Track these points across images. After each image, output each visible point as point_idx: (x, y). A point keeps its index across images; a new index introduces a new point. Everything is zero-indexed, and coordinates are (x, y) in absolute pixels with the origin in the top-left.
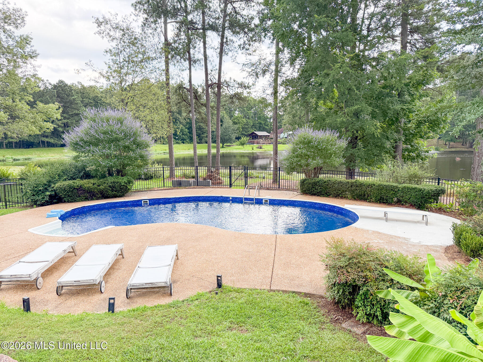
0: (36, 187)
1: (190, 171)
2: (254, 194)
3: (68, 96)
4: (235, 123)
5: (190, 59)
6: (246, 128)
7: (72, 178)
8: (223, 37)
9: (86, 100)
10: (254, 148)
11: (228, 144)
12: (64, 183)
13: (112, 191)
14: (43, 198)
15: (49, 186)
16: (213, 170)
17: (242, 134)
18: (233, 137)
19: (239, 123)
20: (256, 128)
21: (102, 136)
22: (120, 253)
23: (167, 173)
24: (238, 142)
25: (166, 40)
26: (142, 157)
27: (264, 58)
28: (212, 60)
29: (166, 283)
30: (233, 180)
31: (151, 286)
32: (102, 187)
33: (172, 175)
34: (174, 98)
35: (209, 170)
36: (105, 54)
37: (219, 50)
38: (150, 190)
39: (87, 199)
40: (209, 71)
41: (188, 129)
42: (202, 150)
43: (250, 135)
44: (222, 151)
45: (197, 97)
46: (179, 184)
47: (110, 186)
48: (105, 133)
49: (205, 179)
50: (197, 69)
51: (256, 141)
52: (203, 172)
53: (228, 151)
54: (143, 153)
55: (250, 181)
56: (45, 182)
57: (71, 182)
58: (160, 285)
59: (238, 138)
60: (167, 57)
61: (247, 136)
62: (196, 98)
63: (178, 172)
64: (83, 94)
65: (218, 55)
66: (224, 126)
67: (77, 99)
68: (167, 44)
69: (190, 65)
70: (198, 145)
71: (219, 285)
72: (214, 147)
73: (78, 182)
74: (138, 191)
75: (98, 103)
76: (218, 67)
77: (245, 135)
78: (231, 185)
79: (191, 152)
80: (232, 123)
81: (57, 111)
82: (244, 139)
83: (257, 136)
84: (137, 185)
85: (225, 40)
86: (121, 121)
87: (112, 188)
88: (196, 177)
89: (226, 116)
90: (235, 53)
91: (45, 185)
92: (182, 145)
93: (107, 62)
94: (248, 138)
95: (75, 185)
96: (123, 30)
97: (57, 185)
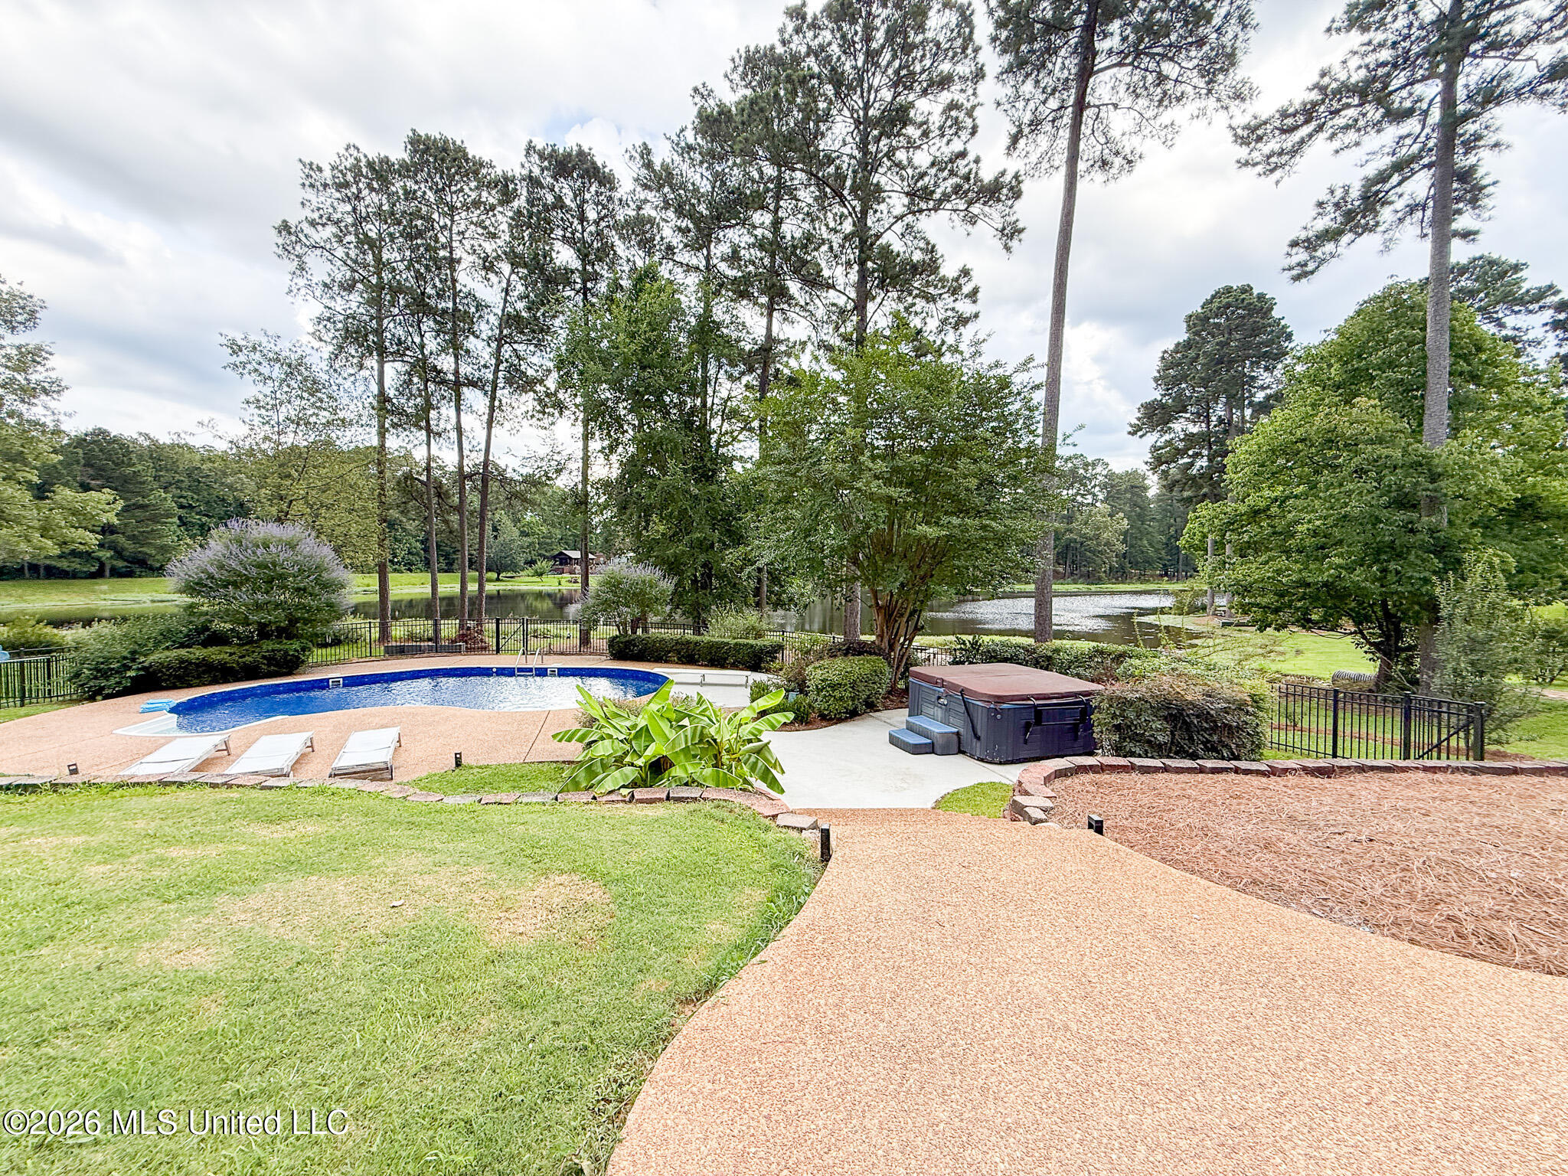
0: (102, 663)
1: (422, 627)
2: (534, 662)
3: (117, 464)
4: (524, 534)
5: (429, 430)
6: (547, 544)
7: (182, 646)
8: (493, 398)
9: (166, 476)
10: (563, 582)
11: (509, 575)
12: (167, 653)
13: (269, 665)
14: (120, 683)
15: (134, 660)
16: (471, 624)
17: (540, 555)
18: (521, 560)
19: (534, 534)
20: (567, 543)
21: (254, 572)
22: (309, 744)
23: (376, 633)
24: (530, 571)
25: (382, 392)
26: (330, 605)
27: (558, 450)
28: (471, 437)
29: (386, 763)
30: (502, 642)
31: (364, 768)
32: (248, 659)
33: (385, 634)
34: (392, 495)
35: (461, 626)
36: (246, 406)
37: (485, 418)
38: (339, 662)
39: (214, 682)
40: (466, 452)
41: (422, 542)
42: (449, 585)
43: (554, 557)
44: (491, 588)
45: (441, 494)
46: (401, 651)
47: (264, 657)
48: (259, 566)
49: (454, 641)
50: (444, 448)
51: (567, 568)
52: (449, 628)
53: (510, 587)
54: (333, 598)
55: (533, 642)
56: (126, 654)
57: (183, 652)
58: (377, 766)
59: (531, 563)
60: (382, 426)
61: (549, 559)
62: (439, 495)
63: (398, 631)
64: (159, 460)
65: (485, 425)
66: (500, 539)
67: (143, 474)
68: (383, 398)
69: (429, 437)
70: (440, 576)
71: (458, 764)
72: (473, 580)
73: (198, 653)
74: (317, 665)
75: (199, 482)
76: (483, 446)
77: (545, 557)
78: (498, 651)
79: (427, 590)
80: (518, 534)
81: (107, 507)
82: (542, 564)
83: (570, 558)
84: (318, 654)
85: (497, 403)
86: (292, 546)
87: (270, 660)
88: (435, 638)
89: (505, 519)
90: (516, 424)
91: (125, 658)
92: (407, 576)
93: (247, 420)
94: (552, 563)
95: (192, 656)
96: (290, 366)
97: (151, 658)
